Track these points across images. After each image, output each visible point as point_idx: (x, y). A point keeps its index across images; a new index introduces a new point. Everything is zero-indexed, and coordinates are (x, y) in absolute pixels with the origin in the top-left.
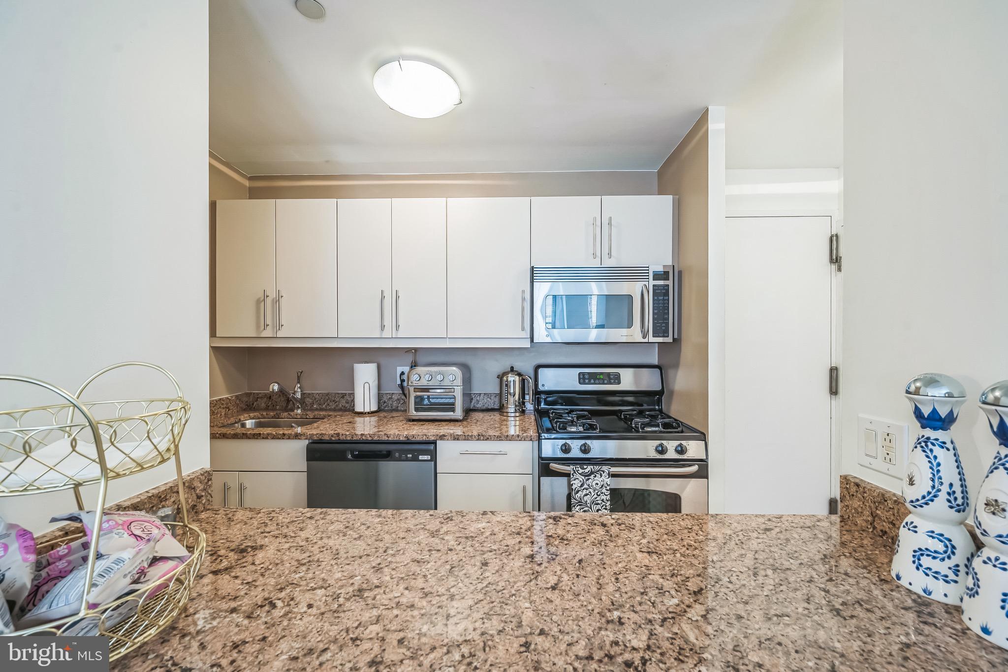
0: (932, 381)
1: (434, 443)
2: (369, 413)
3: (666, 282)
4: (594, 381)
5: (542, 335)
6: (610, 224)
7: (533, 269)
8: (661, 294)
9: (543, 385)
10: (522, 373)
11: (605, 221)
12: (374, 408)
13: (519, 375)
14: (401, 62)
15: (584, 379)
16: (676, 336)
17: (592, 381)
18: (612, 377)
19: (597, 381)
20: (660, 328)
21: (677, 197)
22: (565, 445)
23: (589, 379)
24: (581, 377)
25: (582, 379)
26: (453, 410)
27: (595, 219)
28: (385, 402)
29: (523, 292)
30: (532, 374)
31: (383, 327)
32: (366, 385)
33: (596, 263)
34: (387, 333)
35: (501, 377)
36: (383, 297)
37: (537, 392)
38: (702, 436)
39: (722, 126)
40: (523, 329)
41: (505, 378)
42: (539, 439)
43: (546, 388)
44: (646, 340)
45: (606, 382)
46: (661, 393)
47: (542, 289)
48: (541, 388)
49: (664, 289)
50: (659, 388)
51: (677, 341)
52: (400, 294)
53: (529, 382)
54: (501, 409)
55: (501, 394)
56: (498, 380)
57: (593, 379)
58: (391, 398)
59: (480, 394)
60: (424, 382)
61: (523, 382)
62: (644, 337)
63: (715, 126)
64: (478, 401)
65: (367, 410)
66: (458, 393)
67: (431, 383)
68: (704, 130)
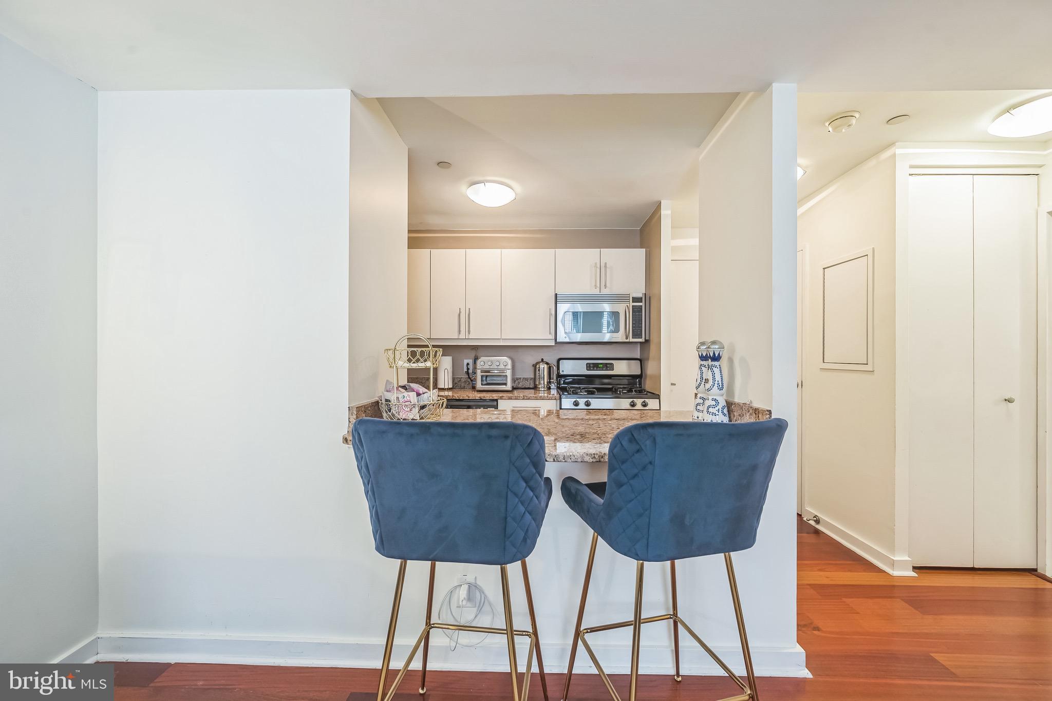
0: (703, 344)
1: (497, 400)
2: (447, 389)
3: (640, 304)
4: (597, 368)
5: (562, 337)
6: (606, 267)
7: (557, 296)
8: (637, 311)
9: (563, 371)
10: (550, 363)
11: (603, 265)
12: (451, 386)
13: (547, 363)
14: (486, 184)
15: (590, 367)
16: (647, 338)
17: (595, 369)
18: (608, 366)
19: (598, 369)
20: (637, 334)
21: (648, 249)
22: (575, 401)
23: (593, 367)
24: (588, 366)
25: (589, 367)
26: (505, 384)
27: (596, 264)
28: (456, 383)
29: (550, 309)
30: (556, 364)
31: (459, 332)
32: (446, 371)
33: (597, 292)
34: (462, 336)
35: (535, 366)
36: (460, 312)
37: (559, 376)
38: (657, 397)
39: (669, 212)
40: (550, 333)
41: (538, 366)
42: (560, 399)
43: (565, 373)
44: (628, 341)
45: (604, 369)
46: (640, 377)
47: (563, 308)
48: (561, 373)
49: (639, 308)
50: (638, 373)
51: (647, 341)
52: (471, 310)
53: (553, 368)
54: (535, 388)
55: (535, 379)
56: (532, 369)
57: (596, 367)
58: (461, 380)
59: (520, 378)
60: (486, 367)
61: (550, 368)
62: (627, 338)
63: (665, 212)
64: (519, 383)
65: (446, 387)
66: (509, 373)
67: (491, 367)
68: (657, 216)
